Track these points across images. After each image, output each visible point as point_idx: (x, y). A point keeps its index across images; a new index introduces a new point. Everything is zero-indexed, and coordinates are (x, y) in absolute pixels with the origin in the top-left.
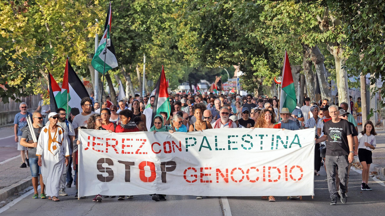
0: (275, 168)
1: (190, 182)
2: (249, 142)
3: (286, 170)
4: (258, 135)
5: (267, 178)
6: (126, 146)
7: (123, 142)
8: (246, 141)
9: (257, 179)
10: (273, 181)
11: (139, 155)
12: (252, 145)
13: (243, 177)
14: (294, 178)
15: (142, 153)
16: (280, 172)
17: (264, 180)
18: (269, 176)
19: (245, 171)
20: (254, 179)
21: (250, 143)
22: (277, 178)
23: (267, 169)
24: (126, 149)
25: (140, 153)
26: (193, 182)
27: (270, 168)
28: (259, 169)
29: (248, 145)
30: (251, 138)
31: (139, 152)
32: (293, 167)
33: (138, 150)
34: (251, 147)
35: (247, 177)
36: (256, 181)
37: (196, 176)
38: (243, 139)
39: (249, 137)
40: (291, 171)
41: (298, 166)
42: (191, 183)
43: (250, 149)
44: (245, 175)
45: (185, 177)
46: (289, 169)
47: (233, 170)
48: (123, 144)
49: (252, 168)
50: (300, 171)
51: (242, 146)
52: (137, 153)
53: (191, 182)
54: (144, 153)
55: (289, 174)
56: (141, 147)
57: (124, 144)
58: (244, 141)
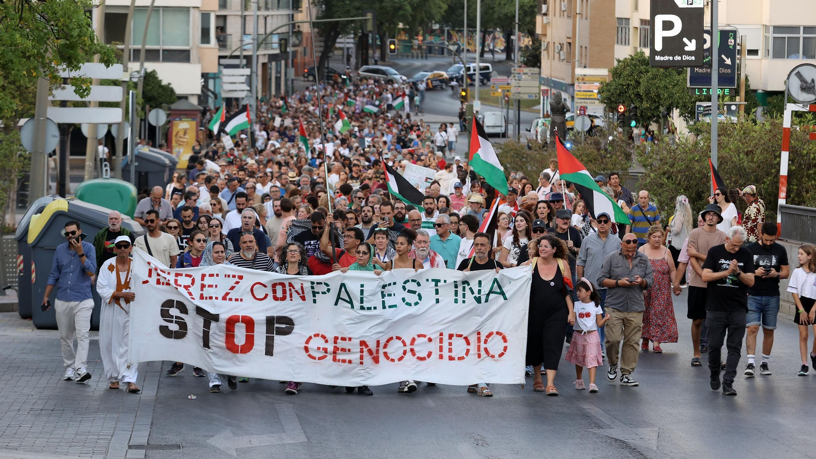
0: (460, 336)
1: (314, 358)
2: (414, 292)
3: (479, 340)
4: (430, 280)
5: (446, 354)
6: (207, 286)
7: (203, 279)
8: (409, 291)
9: (429, 355)
10: (456, 358)
11: (227, 302)
12: (420, 297)
13: (405, 352)
14: (491, 353)
15: (234, 300)
16: (468, 343)
17: (441, 357)
18: (450, 350)
19: (408, 342)
20: (424, 354)
21: (417, 293)
22: (463, 354)
23: (446, 337)
24: (207, 292)
25: (230, 299)
26: (320, 358)
27: (451, 336)
28: (432, 338)
29: (413, 298)
30: (419, 284)
31: (228, 297)
32: (490, 334)
33: (227, 294)
34: (419, 301)
35: (412, 350)
36: (427, 358)
37: (326, 350)
38: (404, 288)
39: (415, 284)
40: (486, 342)
41: (498, 333)
42: (317, 361)
43: (416, 304)
44: (408, 348)
45: (306, 349)
46: (483, 338)
47: (388, 341)
48: (202, 282)
49: (419, 336)
50: (502, 341)
51: (404, 300)
52: (224, 298)
53: (317, 358)
54: (237, 300)
55: (483, 346)
56: (232, 288)
57: (204, 282)
58: (407, 290)
